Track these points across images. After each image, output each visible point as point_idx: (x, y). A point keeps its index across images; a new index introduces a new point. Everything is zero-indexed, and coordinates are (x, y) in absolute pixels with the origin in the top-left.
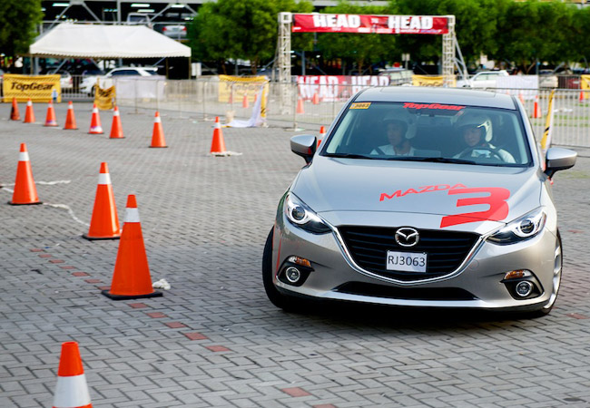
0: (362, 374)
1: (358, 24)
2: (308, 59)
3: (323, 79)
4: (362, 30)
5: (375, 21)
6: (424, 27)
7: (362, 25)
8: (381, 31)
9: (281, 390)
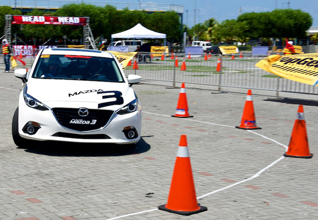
0: (49, 184)
1: (44, 20)
2: (18, 38)
3: (25, 47)
4: (46, 23)
5: (52, 19)
6: (75, 22)
7: (46, 21)
8: (55, 23)
9: (11, 192)
